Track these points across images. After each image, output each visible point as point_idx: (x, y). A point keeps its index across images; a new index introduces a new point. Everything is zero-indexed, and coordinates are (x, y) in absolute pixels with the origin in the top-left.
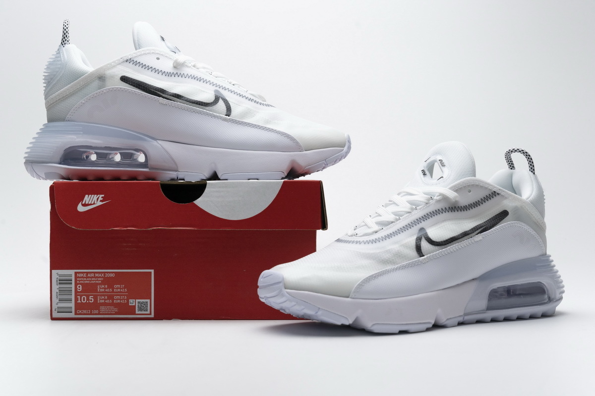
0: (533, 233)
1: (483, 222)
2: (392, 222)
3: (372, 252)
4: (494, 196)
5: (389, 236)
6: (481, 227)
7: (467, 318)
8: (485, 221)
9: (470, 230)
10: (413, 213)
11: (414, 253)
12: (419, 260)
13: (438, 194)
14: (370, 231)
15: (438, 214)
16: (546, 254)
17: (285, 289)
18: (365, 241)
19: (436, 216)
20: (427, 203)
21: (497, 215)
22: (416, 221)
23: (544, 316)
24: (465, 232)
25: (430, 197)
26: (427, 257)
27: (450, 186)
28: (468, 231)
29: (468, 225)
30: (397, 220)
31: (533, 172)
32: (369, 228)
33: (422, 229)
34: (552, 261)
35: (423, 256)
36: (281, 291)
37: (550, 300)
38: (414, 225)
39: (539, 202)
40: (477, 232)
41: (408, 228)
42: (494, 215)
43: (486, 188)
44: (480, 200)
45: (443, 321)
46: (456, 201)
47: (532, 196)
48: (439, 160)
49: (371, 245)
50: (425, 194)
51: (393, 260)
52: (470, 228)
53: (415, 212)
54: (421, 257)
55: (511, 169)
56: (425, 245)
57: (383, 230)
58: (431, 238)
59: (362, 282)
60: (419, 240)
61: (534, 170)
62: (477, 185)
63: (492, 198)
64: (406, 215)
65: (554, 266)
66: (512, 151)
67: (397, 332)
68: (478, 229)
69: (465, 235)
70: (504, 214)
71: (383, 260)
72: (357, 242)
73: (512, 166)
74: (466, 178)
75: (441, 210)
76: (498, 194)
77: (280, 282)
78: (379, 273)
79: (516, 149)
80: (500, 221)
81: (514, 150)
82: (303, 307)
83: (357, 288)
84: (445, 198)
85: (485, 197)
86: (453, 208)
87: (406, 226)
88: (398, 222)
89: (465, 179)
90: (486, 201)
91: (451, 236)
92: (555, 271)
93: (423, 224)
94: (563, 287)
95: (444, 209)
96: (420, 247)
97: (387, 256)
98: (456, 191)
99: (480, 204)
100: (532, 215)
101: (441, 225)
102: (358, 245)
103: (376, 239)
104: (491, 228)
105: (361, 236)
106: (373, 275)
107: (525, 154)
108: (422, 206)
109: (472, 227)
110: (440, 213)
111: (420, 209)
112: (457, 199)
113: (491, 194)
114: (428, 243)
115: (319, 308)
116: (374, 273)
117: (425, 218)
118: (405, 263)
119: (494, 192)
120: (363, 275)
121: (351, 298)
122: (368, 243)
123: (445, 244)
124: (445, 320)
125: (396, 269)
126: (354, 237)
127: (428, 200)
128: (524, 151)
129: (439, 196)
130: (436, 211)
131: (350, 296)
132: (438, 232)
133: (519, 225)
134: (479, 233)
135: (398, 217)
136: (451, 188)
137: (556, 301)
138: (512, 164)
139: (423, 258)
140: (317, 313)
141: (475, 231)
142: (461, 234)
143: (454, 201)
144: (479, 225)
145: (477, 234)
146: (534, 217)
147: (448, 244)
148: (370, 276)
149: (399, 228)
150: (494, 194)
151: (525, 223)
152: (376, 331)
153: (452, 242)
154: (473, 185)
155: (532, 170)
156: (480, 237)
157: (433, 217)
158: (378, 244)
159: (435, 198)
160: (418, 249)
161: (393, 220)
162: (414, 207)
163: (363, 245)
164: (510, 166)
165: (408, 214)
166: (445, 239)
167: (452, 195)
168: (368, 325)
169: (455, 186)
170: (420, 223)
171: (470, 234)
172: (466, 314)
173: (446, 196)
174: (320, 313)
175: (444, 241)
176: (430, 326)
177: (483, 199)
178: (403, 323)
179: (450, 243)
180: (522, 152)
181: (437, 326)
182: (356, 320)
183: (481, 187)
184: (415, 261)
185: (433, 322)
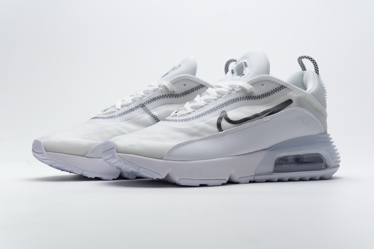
0: (313, 116)
1: (272, 107)
2: (202, 107)
3: (184, 127)
4: (282, 89)
5: (198, 117)
6: (270, 111)
7: (257, 178)
8: (273, 107)
9: (261, 113)
10: (218, 100)
11: (216, 129)
12: (218, 134)
13: (238, 87)
14: (185, 112)
15: (237, 101)
16: (327, 133)
17: (117, 153)
18: (180, 120)
19: (235, 102)
20: (229, 93)
21: (284, 102)
22: (220, 106)
23: (322, 179)
24: (256, 114)
25: (232, 89)
26: (225, 132)
27: (248, 81)
28: (259, 114)
29: (259, 109)
30: (206, 105)
31: (317, 72)
32: (186, 110)
33: (224, 112)
34: (331, 138)
35: (222, 131)
36: (114, 154)
37: (326, 167)
38: (218, 109)
39: (320, 94)
40: (266, 114)
41: (213, 111)
42: (281, 103)
43: (276, 83)
44: (270, 92)
45: (236, 179)
46: (252, 92)
47: (313, 89)
48: (244, 63)
49: (184, 123)
50: (230, 86)
51: (199, 133)
52: (261, 112)
53: (221, 99)
54: (220, 131)
55: (304, 70)
56: (224, 123)
57: (195, 112)
58: (230, 118)
59: (172, 148)
60: (220, 119)
61: (318, 71)
62: (269, 81)
63: (279, 90)
64: (213, 102)
65: (333, 142)
66: (301, 58)
67: (199, 185)
68: (266, 113)
69: (256, 116)
70: (289, 102)
71: (191, 134)
72: (174, 121)
73: (304, 68)
74: (261, 75)
75: (240, 99)
76: (285, 87)
77: (114, 148)
78: (186, 142)
79: (304, 56)
80: (285, 107)
81: (302, 57)
82: (129, 166)
83: (168, 152)
84: (243, 90)
85: (275, 89)
86: (249, 97)
87: (212, 109)
88: (206, 106)
89: (259, 76)
90: (275, 92)
91: (245, 117)
92: (333, 145)
93: (225, 108)
94: (339, 158)
95: (242, 98)
96: (220, 124)
97: (195, 130)
98: (252, 85)
99: (270, 94)
100: (313, 103)
101: (238, 109)
102: (175, 123)
103: (188, 118)
104: (277, 112)
105: (179, 117)
106: (181, 144)
107: (311, 59)
108: (225, 95)
109: (263, 111)
110: (239, 100)
111: (224, 97)
112: (252, 91)
113: (279, 87)
114: (226, 122)
115: (140, 167)
116: (182, 142)
117: (227, 104)
118: (207, 136)
119: (282, 85)
120: (174, 143)
121: (164, 160)
122: (182, 121)
123: (240, 123)
124: (238, 178)
125: (200, 140)
126: (174, 117)
127: (231, 91)
128: (310, 58)
129: (239, 88)
130: (236, 99)
131: (163, 158)
132: (235, 114)
133: (300, 110)
134: (267, 115)
135: (207, 103)
136: (248, 83)
137: (331, 168)
138: (304, 67)
139: (222, 132)
140: (138, 170)
141: (265, 114)
142: (253, 116)
143: (250, 91)
144: (268, 109)
145: (266, 116)
146: (315, 105)
147: (242, 122)
148: (179, 144)
149: (206, 111)
150: (282, 87)
151: (305, 109)
152: (182, 184)
153: (246, 121)
154: (265, 80)
155: (317, 71)
156: (268, 118)
157: (233, 103)
158: (189, 122)
159: (236, 89)
160: (219, 126)
161: (203, 105)
162: (220, 96)
163: (178, 123)
164: (303, 68)
165: (215, 101)
166: (240, 119)
167: (248, 87)
168: (177, 179)
169: (251, 81)
170: (222, 107)
171: (260, 116)
172: (255, 175)
173: (244, 88)
174: (141, 170)
175: (239, 121)
176: (226, 182)
177: (273, 91)
178: (203, 179)
179: (244, 122)
180: (308, 58)
181: (230, 182)
182: (168, 176)
183: (272, 82)
184: (216, 135)
185: (228, 179)
